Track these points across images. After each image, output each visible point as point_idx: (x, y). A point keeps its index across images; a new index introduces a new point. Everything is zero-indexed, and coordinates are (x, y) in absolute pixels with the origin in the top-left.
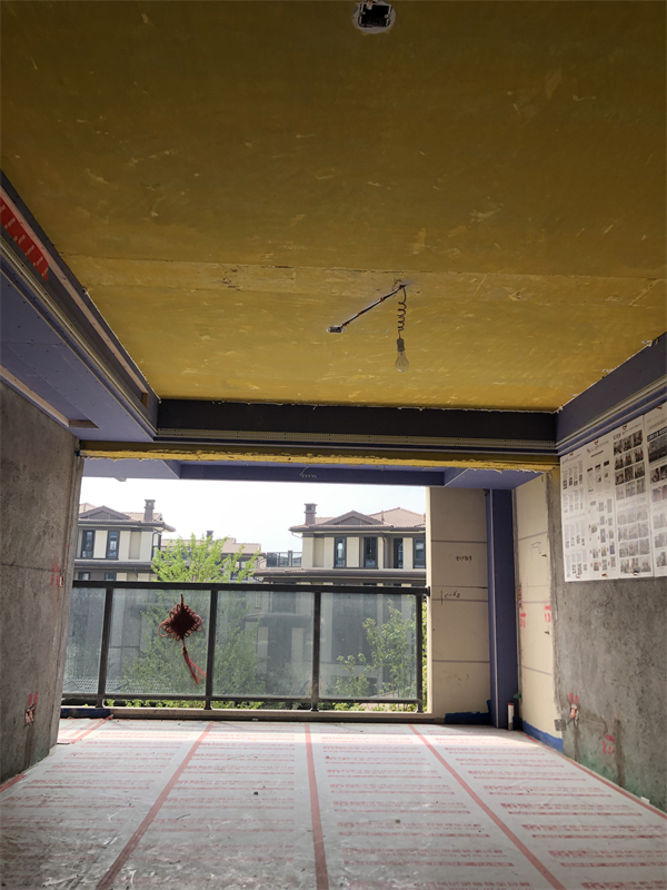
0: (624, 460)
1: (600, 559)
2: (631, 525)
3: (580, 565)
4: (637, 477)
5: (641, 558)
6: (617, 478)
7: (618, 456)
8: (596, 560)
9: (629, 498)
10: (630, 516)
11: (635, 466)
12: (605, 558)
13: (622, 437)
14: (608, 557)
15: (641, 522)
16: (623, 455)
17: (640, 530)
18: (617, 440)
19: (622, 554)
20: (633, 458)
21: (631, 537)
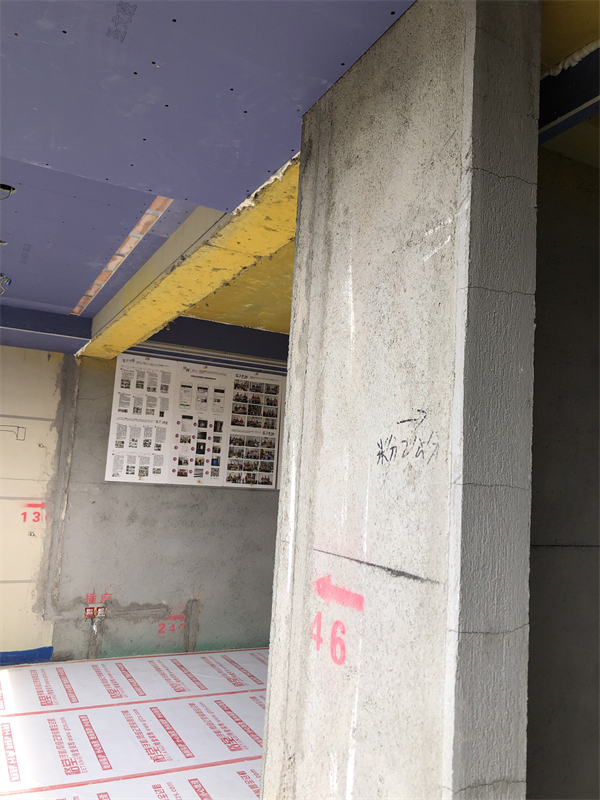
0: (250, 397)
1: (191, 466)
2: (250, 448)
3: (146, 468)
4: (265, 415)
5: (259, 475)
6: (236, 409)
7: (241, 392)
8: (183, 467)
9: (251, 428)
10: (249, 441)
11: (264, 408)
12: (199, 467)
13: (248, 379)
14: (207, 467)
15: (265, 449)
16: (250, 395)
17: (262, 454)
18: (240, 379)
19: (229, 468)
20: (263, 400)
21: (247, 457)
